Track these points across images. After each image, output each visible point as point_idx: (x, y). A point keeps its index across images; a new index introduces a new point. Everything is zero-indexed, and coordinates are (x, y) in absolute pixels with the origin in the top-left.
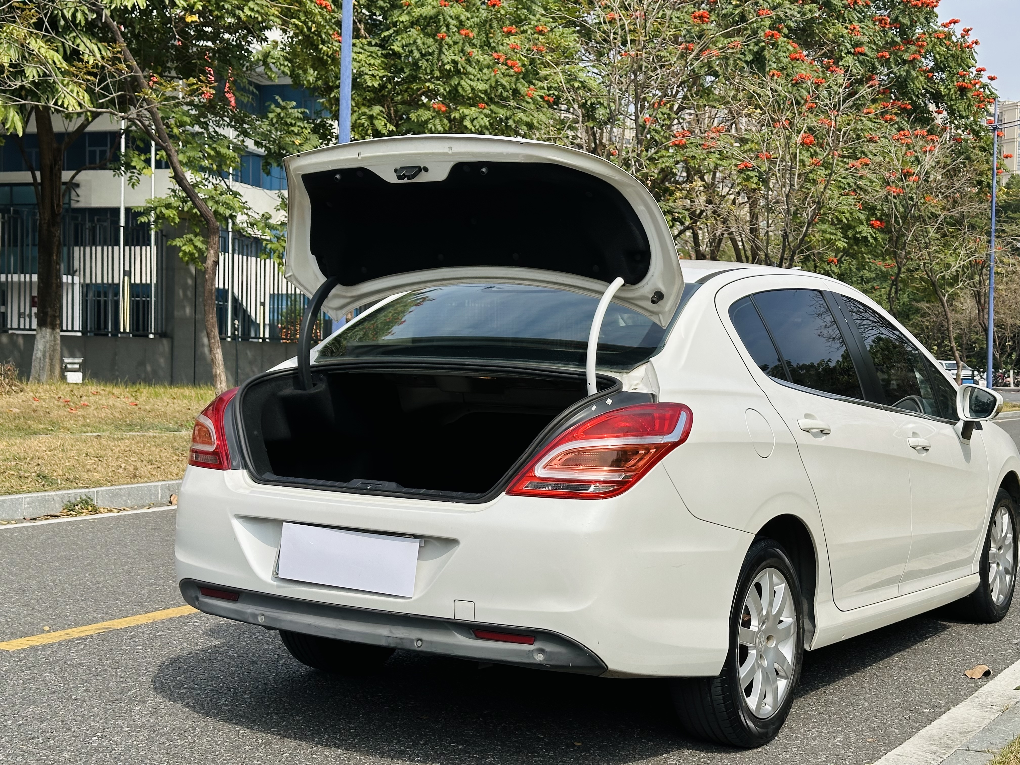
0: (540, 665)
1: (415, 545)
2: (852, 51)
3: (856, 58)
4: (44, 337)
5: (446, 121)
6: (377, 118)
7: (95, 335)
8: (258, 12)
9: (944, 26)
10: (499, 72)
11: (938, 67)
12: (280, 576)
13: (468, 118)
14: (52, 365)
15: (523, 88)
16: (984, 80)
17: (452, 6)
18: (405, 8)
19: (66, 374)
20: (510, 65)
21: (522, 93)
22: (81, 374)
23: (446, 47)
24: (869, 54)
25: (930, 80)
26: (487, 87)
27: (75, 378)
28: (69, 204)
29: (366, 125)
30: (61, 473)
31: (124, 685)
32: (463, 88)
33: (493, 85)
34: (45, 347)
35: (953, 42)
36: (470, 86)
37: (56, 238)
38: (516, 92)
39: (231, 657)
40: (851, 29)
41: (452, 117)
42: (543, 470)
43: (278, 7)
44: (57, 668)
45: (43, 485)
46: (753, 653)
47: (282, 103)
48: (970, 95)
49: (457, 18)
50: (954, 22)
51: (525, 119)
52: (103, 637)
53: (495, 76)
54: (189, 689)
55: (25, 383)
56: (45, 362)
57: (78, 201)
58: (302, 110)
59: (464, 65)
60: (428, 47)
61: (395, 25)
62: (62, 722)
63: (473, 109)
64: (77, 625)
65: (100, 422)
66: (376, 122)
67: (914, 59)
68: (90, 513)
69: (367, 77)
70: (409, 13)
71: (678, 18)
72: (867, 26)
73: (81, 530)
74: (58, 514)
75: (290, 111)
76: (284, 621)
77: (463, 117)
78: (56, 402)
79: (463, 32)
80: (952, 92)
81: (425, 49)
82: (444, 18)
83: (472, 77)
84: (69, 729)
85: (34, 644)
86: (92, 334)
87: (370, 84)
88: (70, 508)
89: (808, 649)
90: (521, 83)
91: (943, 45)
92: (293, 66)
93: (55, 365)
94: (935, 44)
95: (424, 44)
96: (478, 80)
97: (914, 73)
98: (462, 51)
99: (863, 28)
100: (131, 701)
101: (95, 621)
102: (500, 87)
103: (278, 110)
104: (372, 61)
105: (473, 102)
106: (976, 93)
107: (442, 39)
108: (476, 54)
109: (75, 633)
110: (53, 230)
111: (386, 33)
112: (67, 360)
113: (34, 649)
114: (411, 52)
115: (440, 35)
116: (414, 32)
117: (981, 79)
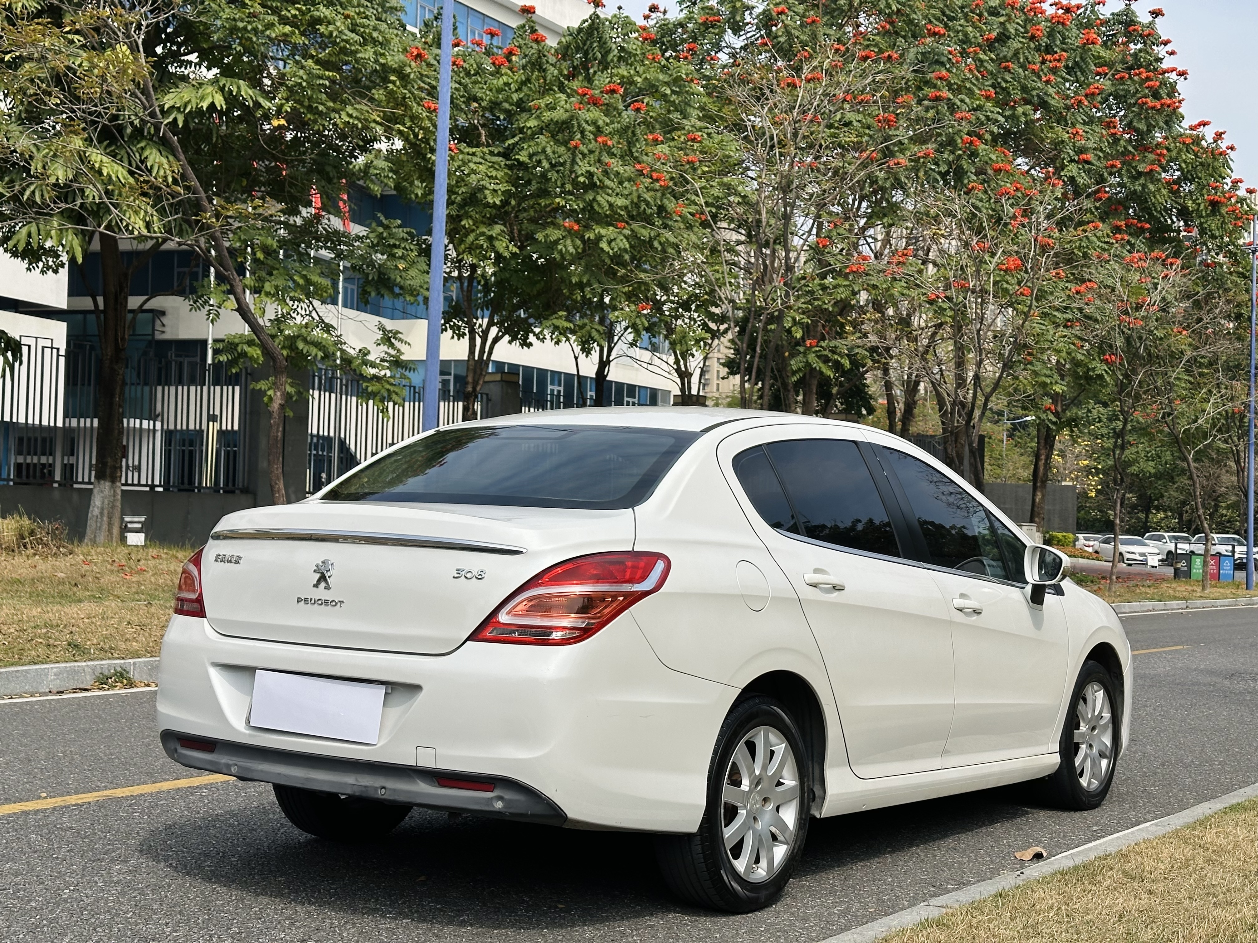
0: (499, 813)
1: (382, 690)
2: (1076, 159)
3: (1080, 166)
4: (102, 492)
5: (578, 242)
6: (497, 238)
7: (180, 490)
8: (357, 118)
9: (1191, 128)
10: (642, 186)
11: (1185, 177)
12: (252, 724)
13: (605, 239)
14: (110, 524)
15: (671, 205)
16: (1242, 193)
17: (588, 110)
18: (534, 111)
19: (126, 534)
20: (655, 177)
21: (669, 210)
22: (143, 535)
23: (580, 156)
24: (1095, 162)
25: (1175, 193)
26: (628, 202)
27: (136, 539)
28: (153, 335)
29: (485, 246)
30: (95, 641)
31: (110, 847)
32: (599, 205)
33: (635, 200)
34: (103, 503)
35: (1202, 148)
36: (608, 201)
37: (120, 377)
38: (661, 209)
39: (230, 825)
40: (1072, 133)
41: (586, 237)
42: (507, 617)
43: (380, 111)
44: (46, 831)
45: (74, 655)
46: (743, 812)
47: (385, 222)
48: (1224, 210)
49: (594, 123)
50: (1204, 124)
51: (672, 239)
52: (100, 805)
53: (637, 190)
54: (176, 852)
55: (76, 543)
56: (102, 520)
57: (163, 332)
58: (408, 230)
59: (601, 177)
60: (559, 157)
61: (521, 130)
62: (37, 876)
63: (611, 228)
64: (77, 792)
65: (156, 589)
66: (497, 244)
67: (1151, 170)
68: (124, 687)
69: (487, 192)
70: (538, 117)
71: (859, 121)
72: (1092, 130)
73: (110, 704)
74: (89, 687)
75: (394, 230)
76: (256, 771)
77: (599, 238)
78: (109, 566)
79: (600, 139)
80: (1202, 207)
81: (555, 158)
82: (578, 123)
83: (610, 191)
84: (43, 883)
85: (27, 809)
86: (176, 490)
87: (490, 200)
88: (103, 681)
89: (818, 817)
90: (668, 199)
91: (1191, 151)
92: (398, 178)
93: (113, 524)
94: (1180, 150)
95: (554, 153)
96: (617, 194)
97: (1152, 187)
98: (599, 161)
99: (1087, 132)
100: (113, 860)
101: (98, 789)
102: (643, 203)
103: (381, 229)
104: (494, 173)
105: (610, 220)
106: (1231, 208)
107: (576, 147)
108: (615, 164)
109: (73, 799)
110: (116, 367)
111: (511, 141)
112: (127, 519)
113: (26, 813)
114: (539, 162)
115: (573, 143)
116: (542, 139)
117: (1237, 192)
